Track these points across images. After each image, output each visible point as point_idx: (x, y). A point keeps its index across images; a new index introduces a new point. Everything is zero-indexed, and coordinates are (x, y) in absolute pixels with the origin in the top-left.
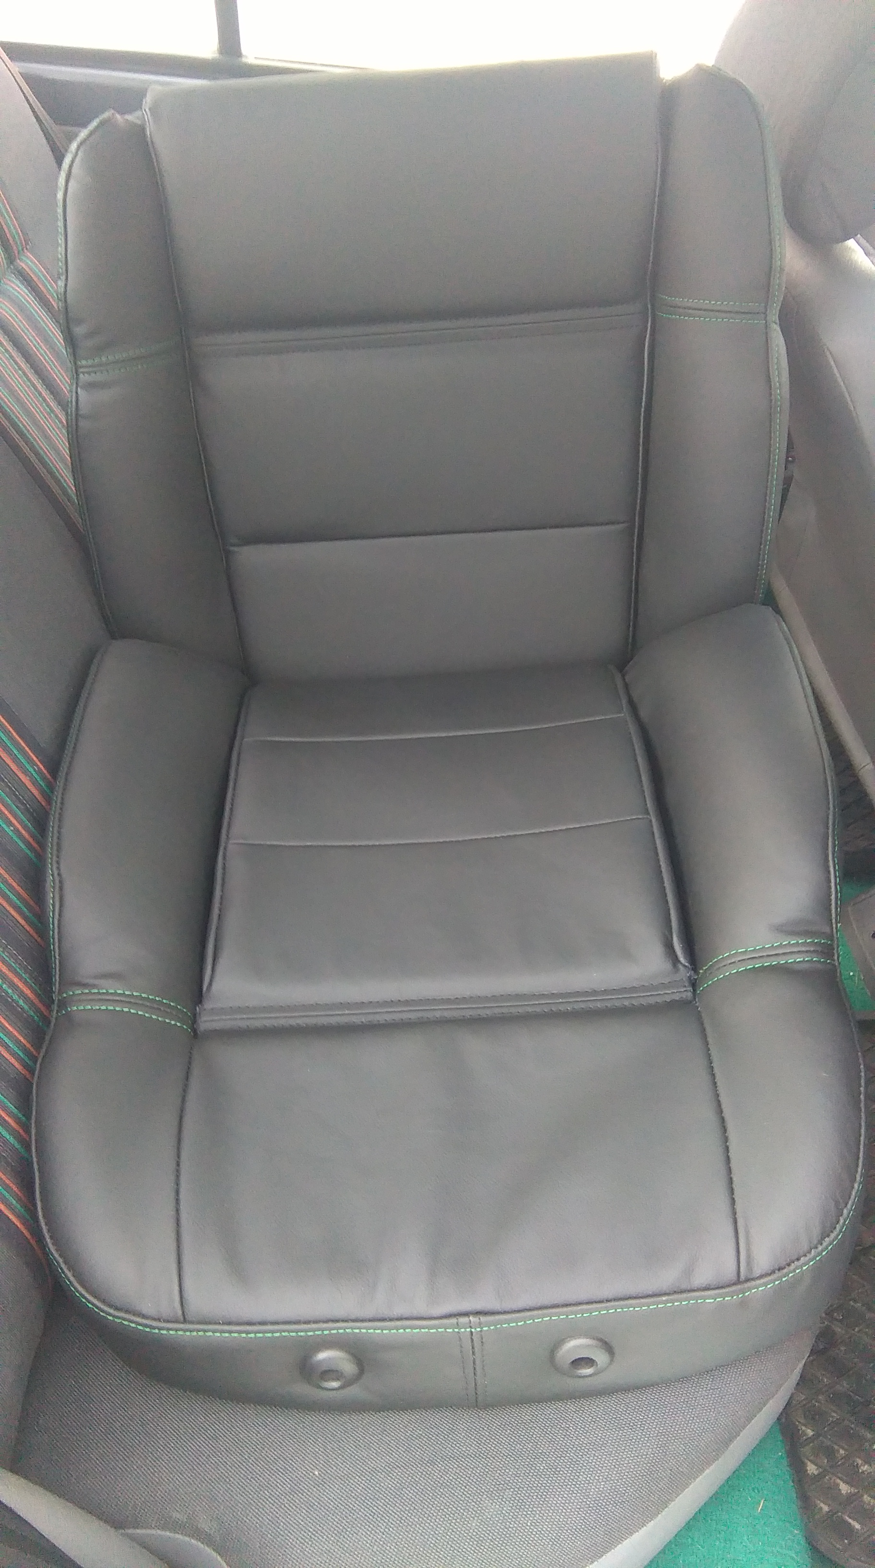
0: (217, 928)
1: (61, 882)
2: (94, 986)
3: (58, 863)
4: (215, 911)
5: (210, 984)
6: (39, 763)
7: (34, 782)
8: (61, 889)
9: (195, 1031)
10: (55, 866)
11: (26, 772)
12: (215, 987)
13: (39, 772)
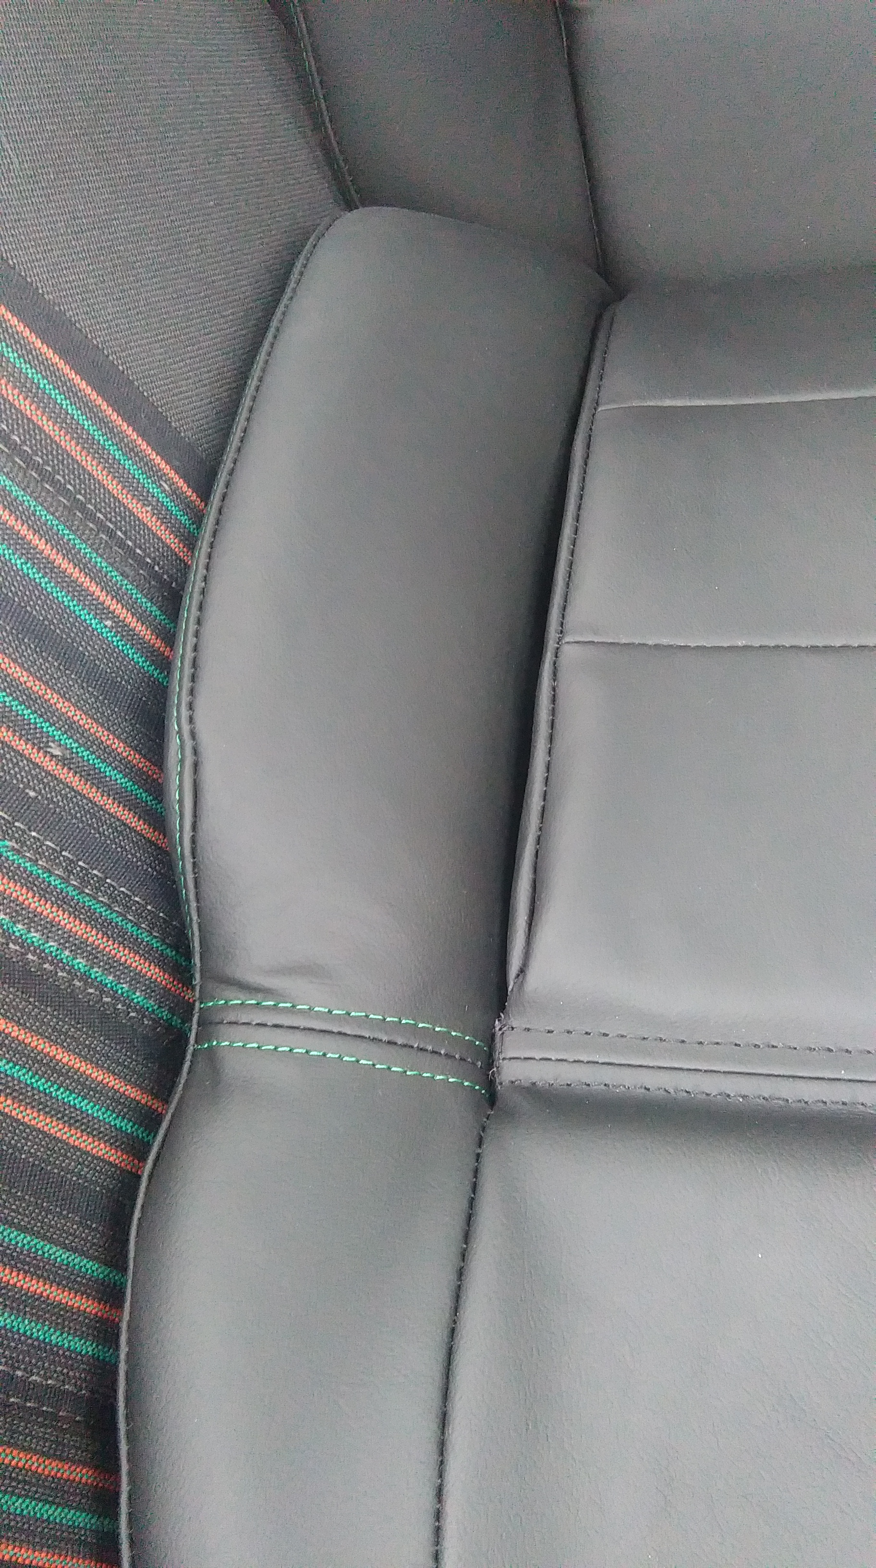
0: (538, 841)
1: (195, 752)
2: (267, 992)
3: (191, 706)
4: (535, 802)
5: (522, 971)
6: (172, 474)
7: (164, 517)
8: (196, 766)
9: (490, 1084)
10: (185, 713)
11: (144, 497)
12: (533, 980)
13: (175, 493)
